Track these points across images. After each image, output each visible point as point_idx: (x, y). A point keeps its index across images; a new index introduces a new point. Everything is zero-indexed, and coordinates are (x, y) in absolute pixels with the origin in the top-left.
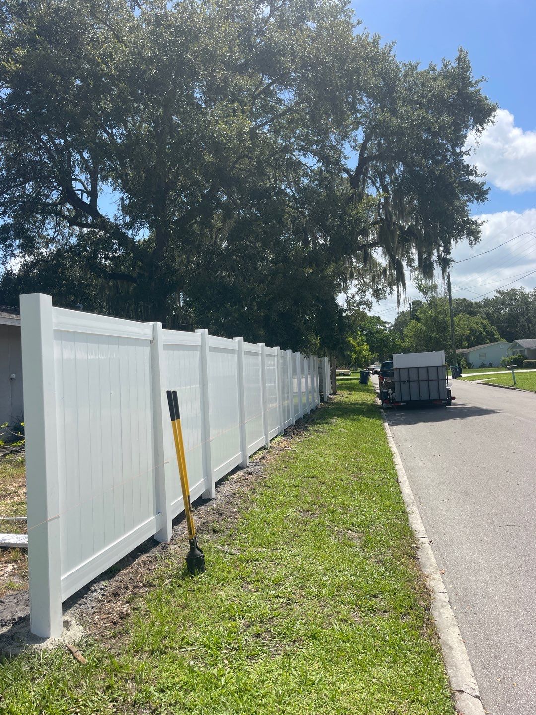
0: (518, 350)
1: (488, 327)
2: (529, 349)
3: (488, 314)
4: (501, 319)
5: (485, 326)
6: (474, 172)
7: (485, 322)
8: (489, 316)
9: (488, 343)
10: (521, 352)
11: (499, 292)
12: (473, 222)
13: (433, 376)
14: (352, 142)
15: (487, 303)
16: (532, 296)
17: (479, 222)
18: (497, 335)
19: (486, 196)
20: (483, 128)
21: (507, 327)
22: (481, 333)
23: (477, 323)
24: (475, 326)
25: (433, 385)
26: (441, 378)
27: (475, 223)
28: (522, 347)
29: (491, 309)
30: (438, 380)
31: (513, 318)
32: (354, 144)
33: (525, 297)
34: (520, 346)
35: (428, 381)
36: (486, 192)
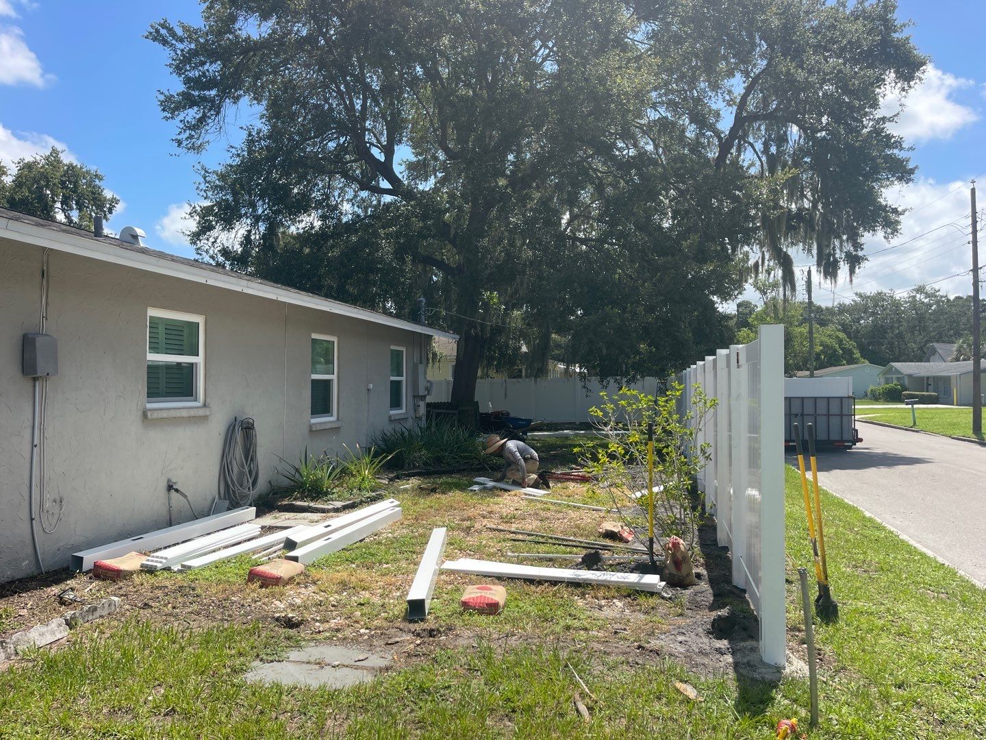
0: (894, 376)
1: (844, 342)
2: (910, 376)
3: (843, 325)
4: (862, 332)
5: (841, 341)
6: (898, 144)
7: (842, 335)
8: (845, 328)
9: (844, 365)
10: (898, 379)
11: (860, 296)
12: (892, 209)
13: (835, 409)
14: (725, 95)
15: (842, 309)
16: (906, 302)
17: (900, 209)
18: (857, 355)
19: (912, 176)
20: (910, 87)
21: (869, 344)
22: (835, 351)
23: (830, 336)
24: (828, 341)
25: (835, 421)
26: (845, 412)
27: (895, 211)
28: (902, 374)
29: (847, 317)
30: (841, 415)
31: (878, 331)
32: (727, 98)
33: (896, 304)
34: (898, 372)
35: (828, 415)
36: (912, 171)
